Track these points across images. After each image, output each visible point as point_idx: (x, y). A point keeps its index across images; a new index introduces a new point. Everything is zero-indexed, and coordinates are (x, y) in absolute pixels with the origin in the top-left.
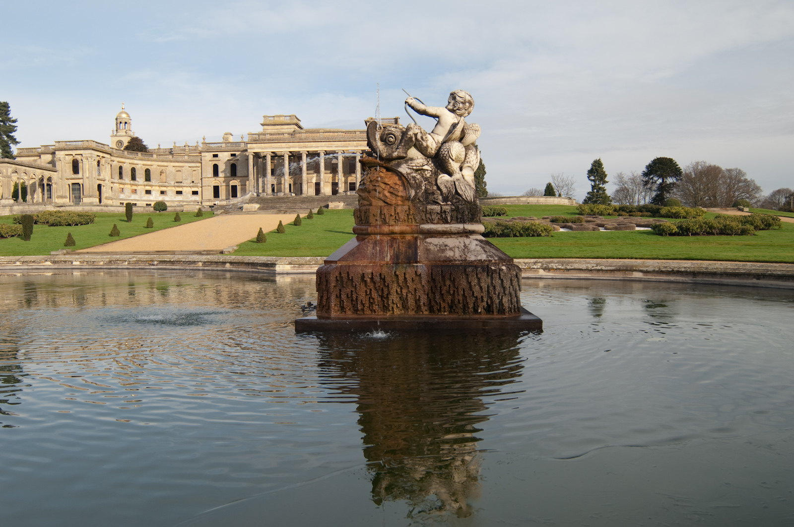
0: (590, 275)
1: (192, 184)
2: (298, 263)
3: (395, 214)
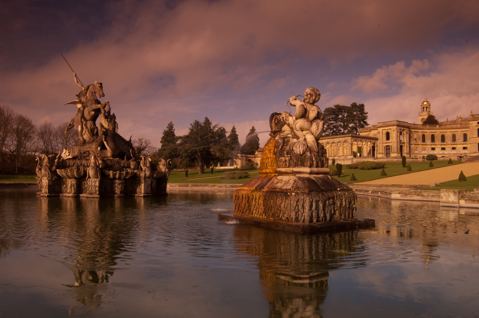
1: (462, 143)
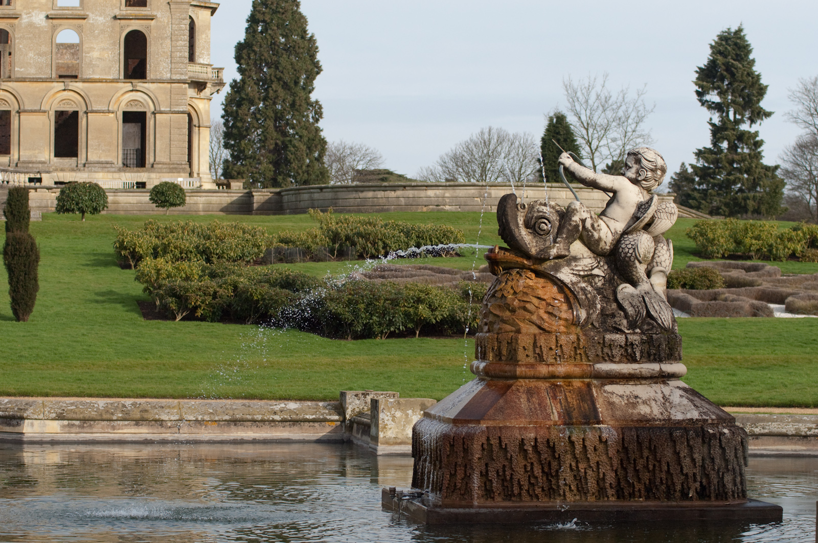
0: (804, 448)
2: (81, 416)
3: (557, 346)
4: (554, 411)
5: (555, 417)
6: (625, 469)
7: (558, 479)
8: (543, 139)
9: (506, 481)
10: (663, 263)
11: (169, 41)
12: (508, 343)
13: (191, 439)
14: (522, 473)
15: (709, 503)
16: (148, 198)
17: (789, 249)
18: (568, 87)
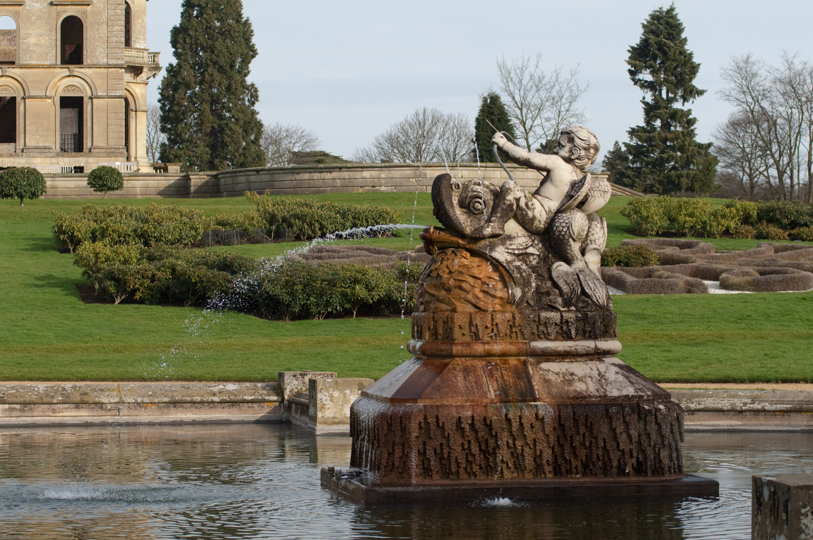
0: (740, 423)
2: (22, 400)
3: (492, 325)
4: (491, 389)
5: (492, 395)
6: (561, 446)
7: (495, 457)
8: (477, 120)
9: (444, 459)
10: (597, 241)
11: (105, 26)
12: (444, 322)
13: (131, 421)
14: (460, 451)
15: (646, 479)
16: (86, 182)
17: (723, 226)
18: (502, 67)
